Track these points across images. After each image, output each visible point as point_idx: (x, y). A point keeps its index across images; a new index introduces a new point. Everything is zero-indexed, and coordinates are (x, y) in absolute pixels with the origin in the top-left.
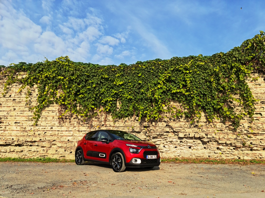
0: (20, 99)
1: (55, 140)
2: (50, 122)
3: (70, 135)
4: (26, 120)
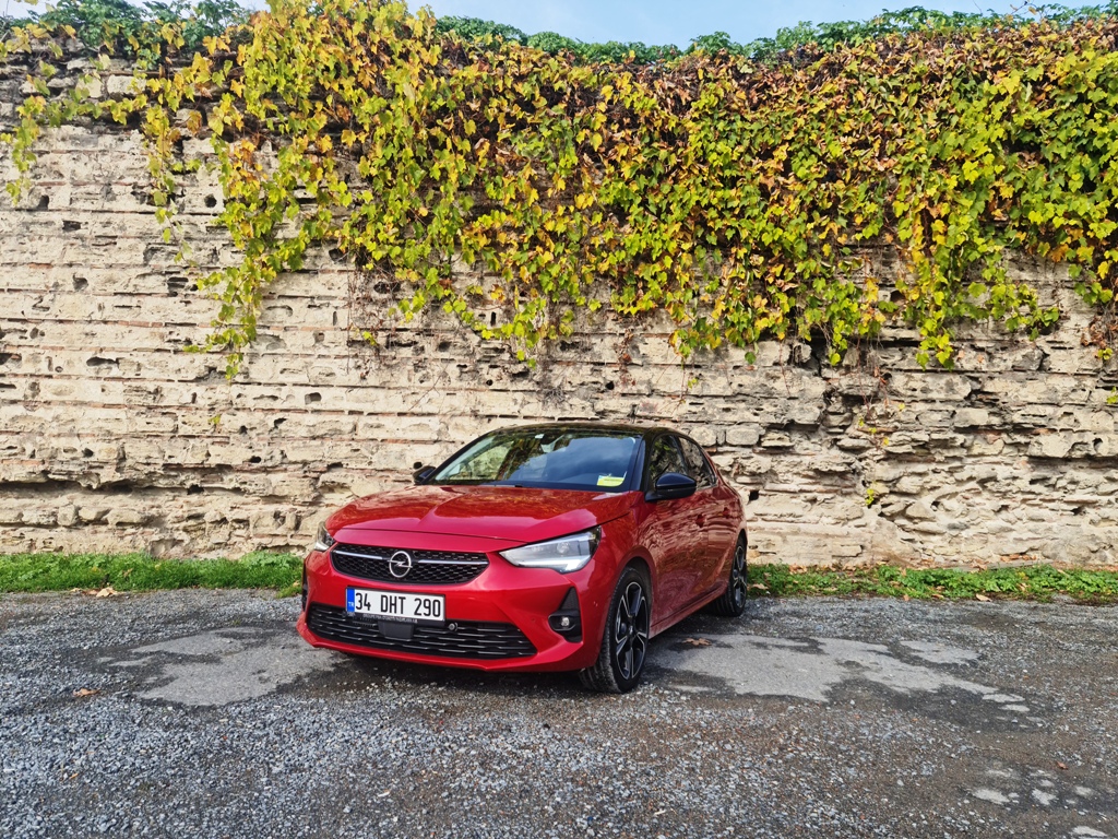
0: (109, 223)
1: (338, 465)
2: (298, 363)
3: (426, 436)
4: (158, 344)
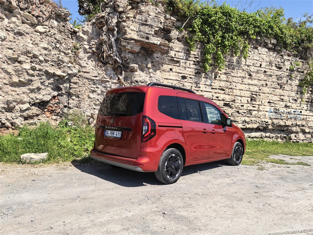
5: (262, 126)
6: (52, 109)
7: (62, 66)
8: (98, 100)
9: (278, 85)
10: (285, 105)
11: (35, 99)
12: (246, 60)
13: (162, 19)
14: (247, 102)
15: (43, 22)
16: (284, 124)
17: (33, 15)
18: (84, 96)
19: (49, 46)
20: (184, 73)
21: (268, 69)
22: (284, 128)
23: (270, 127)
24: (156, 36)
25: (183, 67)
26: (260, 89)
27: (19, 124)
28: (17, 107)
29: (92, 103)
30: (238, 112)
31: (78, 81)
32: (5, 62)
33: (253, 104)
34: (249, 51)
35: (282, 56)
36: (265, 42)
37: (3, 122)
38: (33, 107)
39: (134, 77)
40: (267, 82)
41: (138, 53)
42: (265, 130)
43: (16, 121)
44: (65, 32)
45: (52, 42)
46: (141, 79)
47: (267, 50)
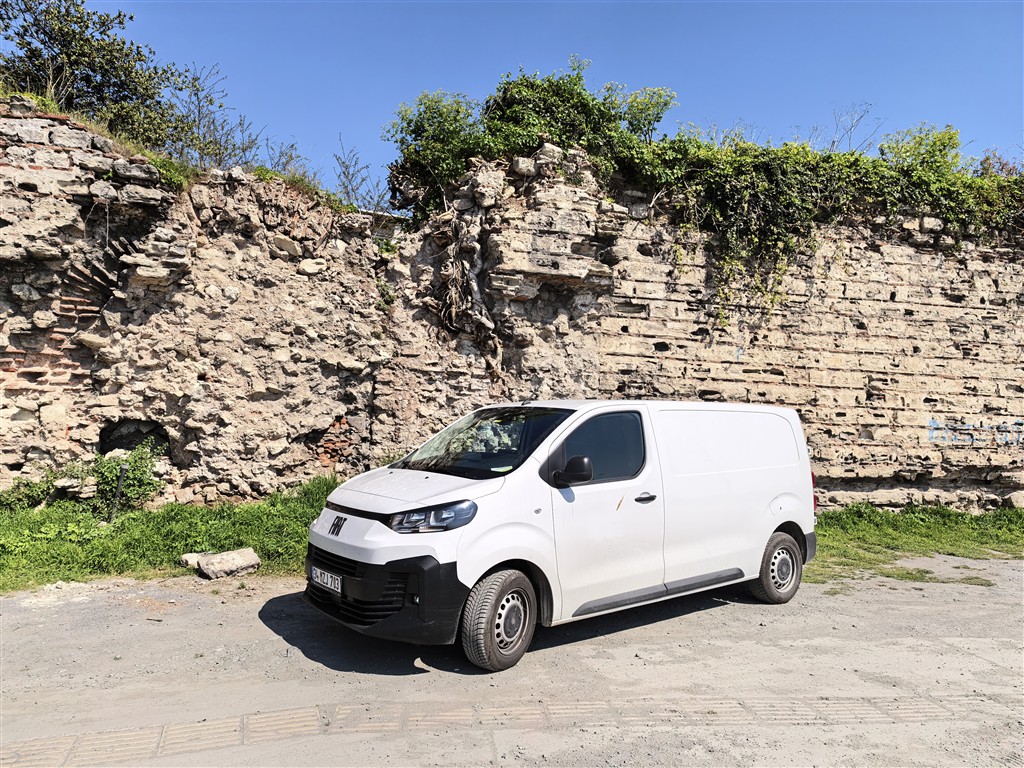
5: (910, 471)
6: (333, 446)
7: (355, 345)
8: (440, 420)
9: (957, 348)
10: (985, 406)
11: (298, 426)
12: (844, 285)
13: (592, 214)
14: (854, 404)
15: (315, 250)
16: (985, 463)
17: (294, 238)
18: (408, 413)
19: (328, 303)
20: (660, 337)
21: (920, 306)
22: (988, 474)
23: (937, 473)
24: (576, 256)
25: (657, 319)
26: (896, 363)
27: (267, 486)
28: (263, 449)
29: (426, 428)
30: (828, 432)
31: (392, 378)
32: (239, 350)
33: (875, 409)
34: (852, 260)
35: (962, 262)
36: (904, 230)
37: (234, 482)
38: (295, 446)
39: (526, 360)
40: (918, 343)
41: (534, 301)
42: (923, 480)
43: (259, 479)
44: (362, 265)
45: (335, 294)
46: (543, 364)
47: (911, 251)
